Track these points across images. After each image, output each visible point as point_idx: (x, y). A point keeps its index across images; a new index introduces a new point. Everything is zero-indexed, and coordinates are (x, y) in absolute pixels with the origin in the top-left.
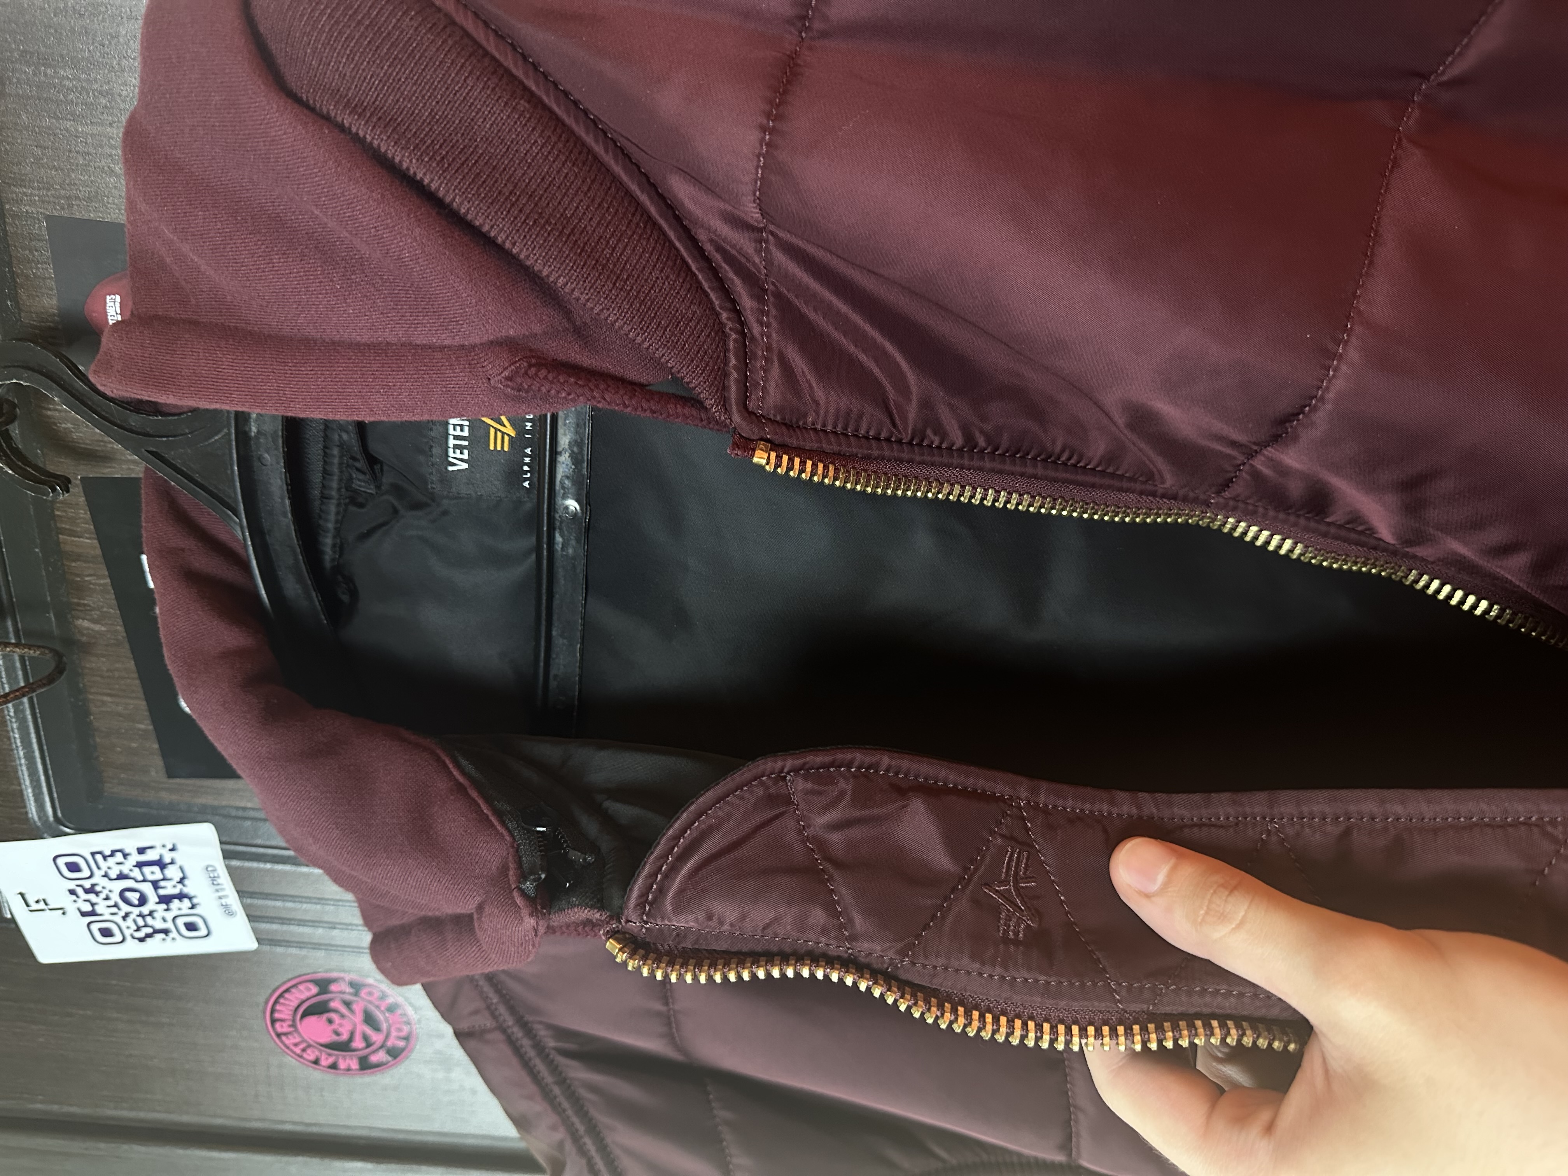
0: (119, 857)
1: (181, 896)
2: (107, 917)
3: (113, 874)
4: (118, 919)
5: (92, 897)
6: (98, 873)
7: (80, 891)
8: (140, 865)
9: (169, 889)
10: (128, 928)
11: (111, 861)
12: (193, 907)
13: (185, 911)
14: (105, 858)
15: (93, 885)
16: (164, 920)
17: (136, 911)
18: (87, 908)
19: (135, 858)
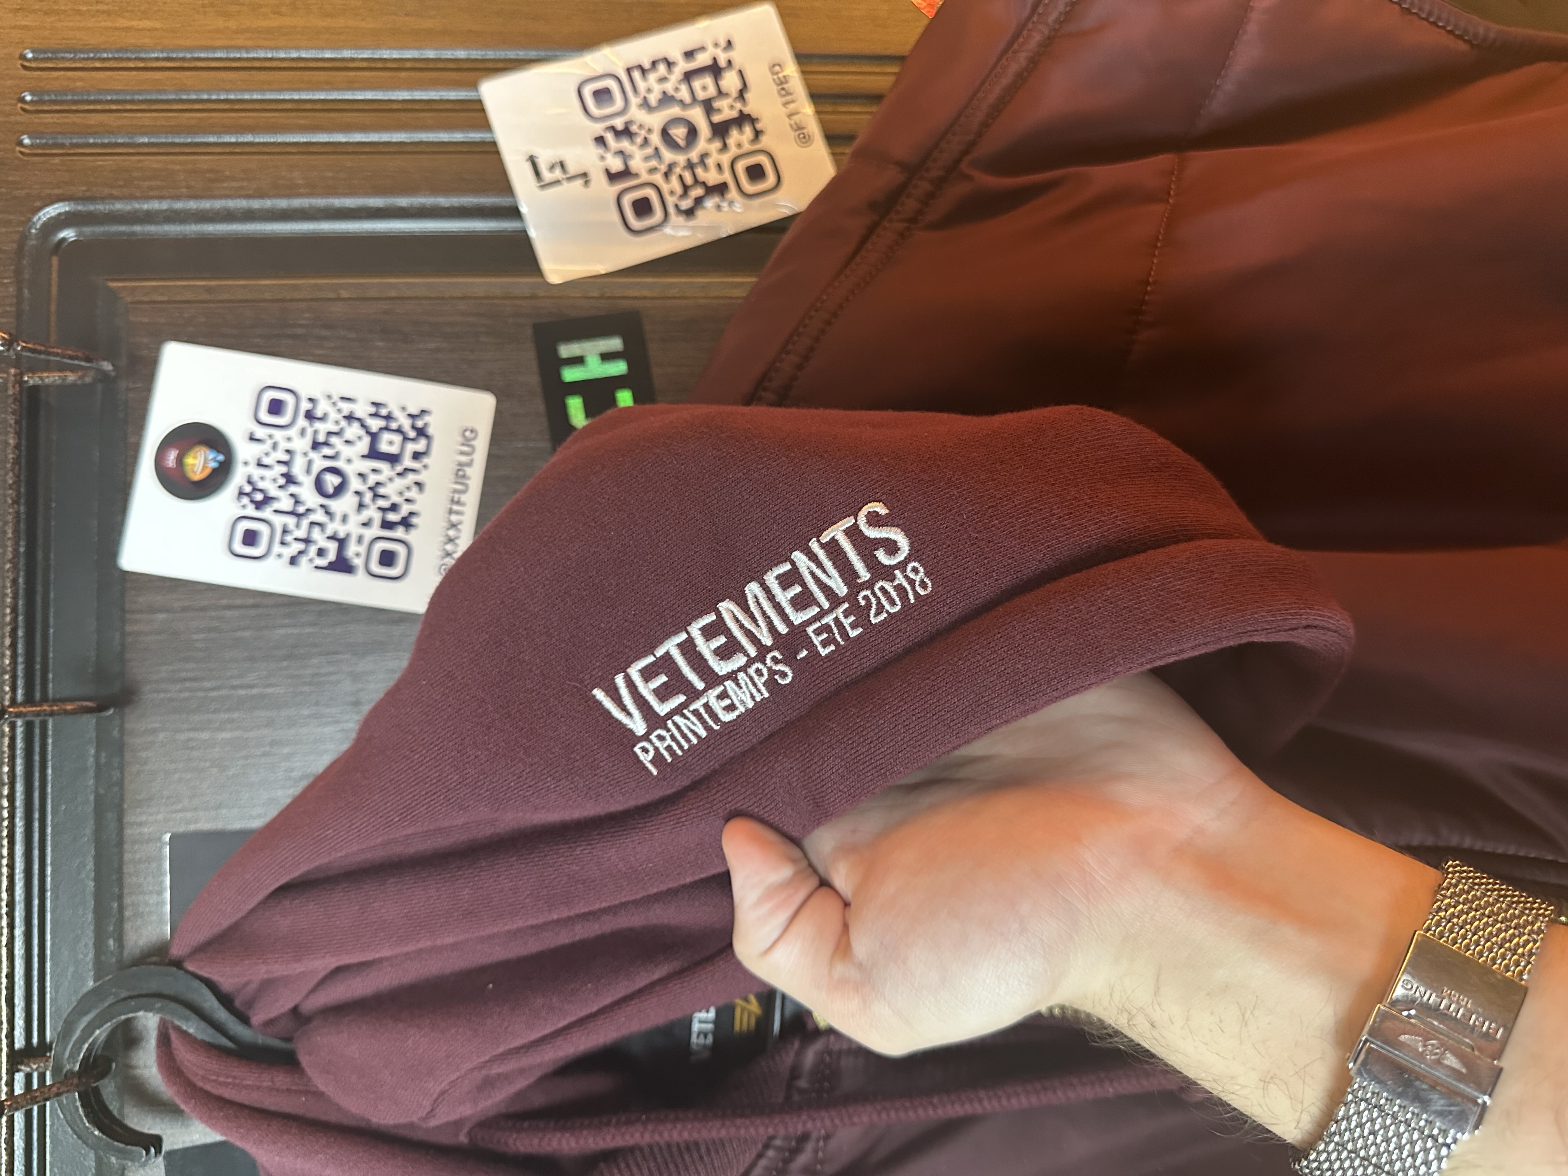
0: (662, 68)
1: (743, 119)
2: (645, 177)
3: (653, 99)
4: (658, 178)
5: (625, 144)
6: (634, 101)
7: (609, 137)
8: (688, 76)
9: (726, 110)
10: (672, 193)
11: (652, 77)
12: (757, 134)
13: (747, 147)
14: (644, 71)
15: (628, 124)
16: (719, 166)
17: (681, 159)
18: (616, 165)
19: (683, 66)
